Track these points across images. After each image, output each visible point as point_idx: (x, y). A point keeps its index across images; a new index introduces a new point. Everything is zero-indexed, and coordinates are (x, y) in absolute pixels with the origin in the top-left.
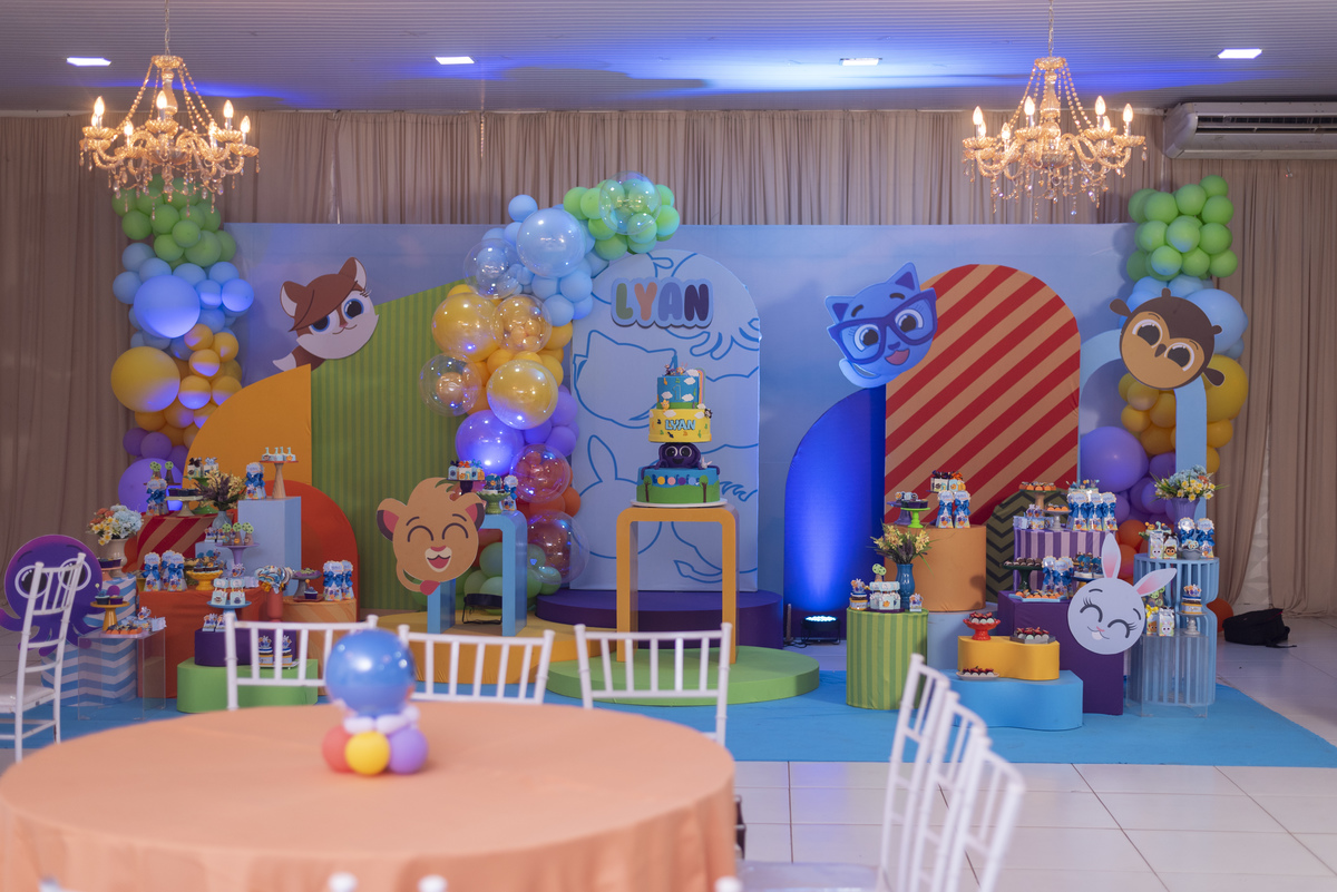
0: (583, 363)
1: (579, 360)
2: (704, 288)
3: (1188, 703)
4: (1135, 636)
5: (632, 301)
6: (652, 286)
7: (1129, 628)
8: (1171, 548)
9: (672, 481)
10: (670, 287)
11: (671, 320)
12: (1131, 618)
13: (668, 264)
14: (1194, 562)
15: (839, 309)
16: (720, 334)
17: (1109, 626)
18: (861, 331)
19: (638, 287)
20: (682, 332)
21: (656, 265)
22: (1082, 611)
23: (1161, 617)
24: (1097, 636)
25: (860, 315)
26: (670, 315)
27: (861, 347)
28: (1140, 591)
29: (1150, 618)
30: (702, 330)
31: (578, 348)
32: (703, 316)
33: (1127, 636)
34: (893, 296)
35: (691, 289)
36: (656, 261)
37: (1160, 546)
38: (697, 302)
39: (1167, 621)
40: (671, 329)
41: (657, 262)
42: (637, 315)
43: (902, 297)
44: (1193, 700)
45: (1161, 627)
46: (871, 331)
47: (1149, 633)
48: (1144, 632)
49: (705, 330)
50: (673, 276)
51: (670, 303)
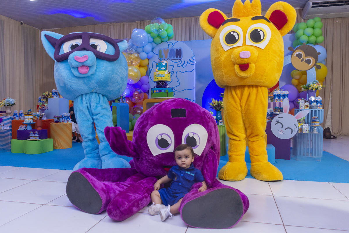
0: (151, 70)
1: (150, 69)
2: (180, 50)
3: (314, 156)
4: (294, 133)
5: (163, 53)
7: (292, 130)
8: (307, 105)
9: (158, 91)
10: (172, 50)
12: (293, 127)
13: (171, 44)
14: (316, 110)
16: (184, 61)
17: (285, 129)
19: (164, 50)
20: (175, 61)
21: (169, 45)
22: (276, 124)
23: (304, 126)
24: (281, 133)
26: (172, 57)
28: (296, 118)
29: (300, 126)
30: (180, 60)
31: (150, 66)
32: (180, 57)
33: (292, 133)
35: (177, 50)
37: (303, 105)
38: (179, 53)
39: (306, 128)
40: (172, 60)
41: (169, 44)
42: (164, 57)
44: (315, 155)
45: (304, 130)
47: (299, 132)
48: (298, 132)
49: (181, 60)
50: (173, 47)
51: (172, 54)
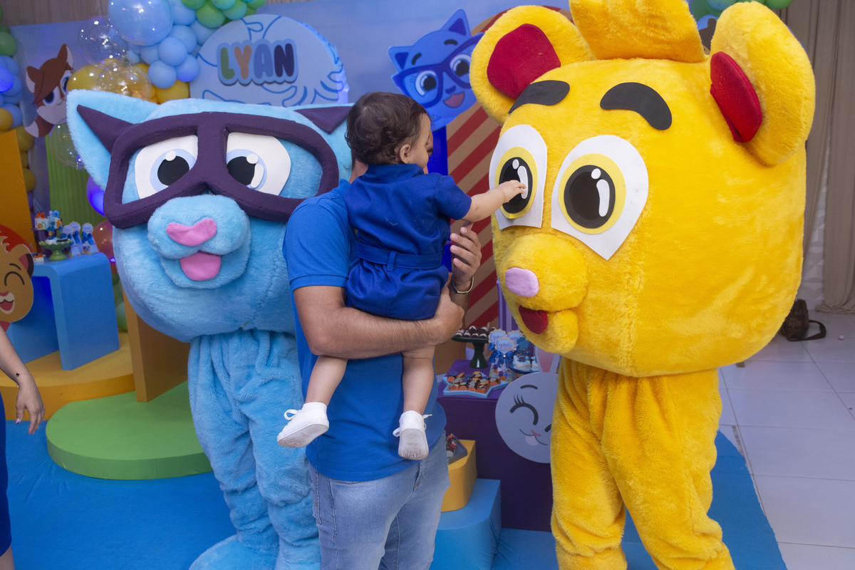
2: (289, 47)
5: (233, 63)
6: (248, 48)
10: (262, 48)
11: (265, 77)
13: (258, 27)
15: (401, 58)
16: (305, 88)
18: (421, 78)
19: (237, 50)
20: (275, 87)
21: (250, 30)
22: (512, 411)
24: (531, 441)
25: (419, 63)
26: (264, 74)
27: (422, 92)
30: (289, 85)
32: (290, 73)
34: (448, 42)
35: (278, 48)
38: (284, 60)
40: (265, 85)
41: (250, 26)
42: (238, 75)
43: (454, 42)
46: (430, 78)
49: (293, 84)
50: (263, 37)
51: (263, 62)
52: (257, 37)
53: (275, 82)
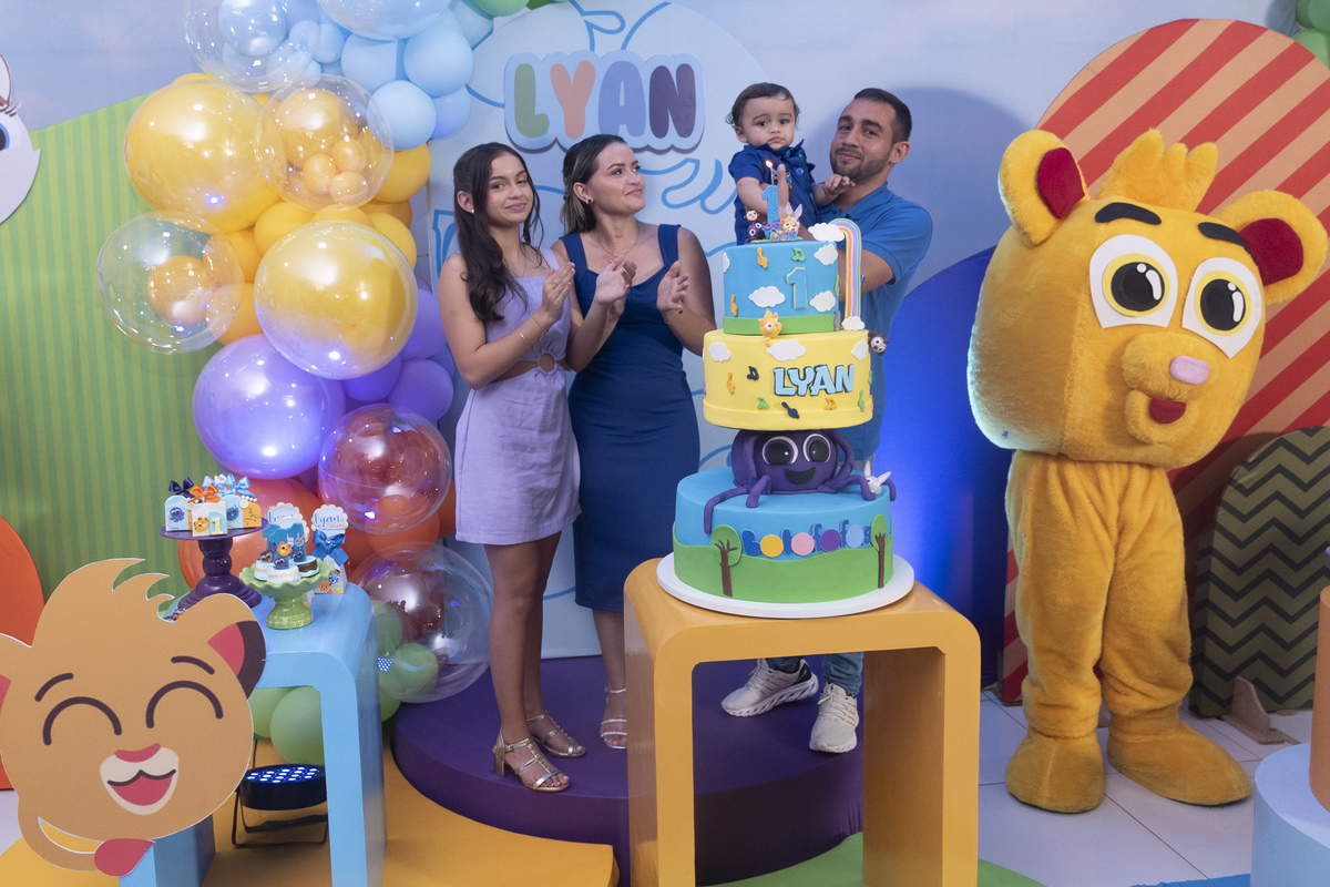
2: (686, 71)
5: (547, 101)
6: (586, 69)
9: (804, 543)
10: (621, 71)
16: (718, 162)
19: (558, 72)
21: (590, 26)
26: (623, 127)
30: (682, 157)
32: (685, 129)
35: (660, 74)
36: (591, 19)
38: (673, 100)
42: (557, 128)
49: (691, 155)
50: (624, 46)
51: (622, 102)
52: (608, 47)
53: (648, 148)
